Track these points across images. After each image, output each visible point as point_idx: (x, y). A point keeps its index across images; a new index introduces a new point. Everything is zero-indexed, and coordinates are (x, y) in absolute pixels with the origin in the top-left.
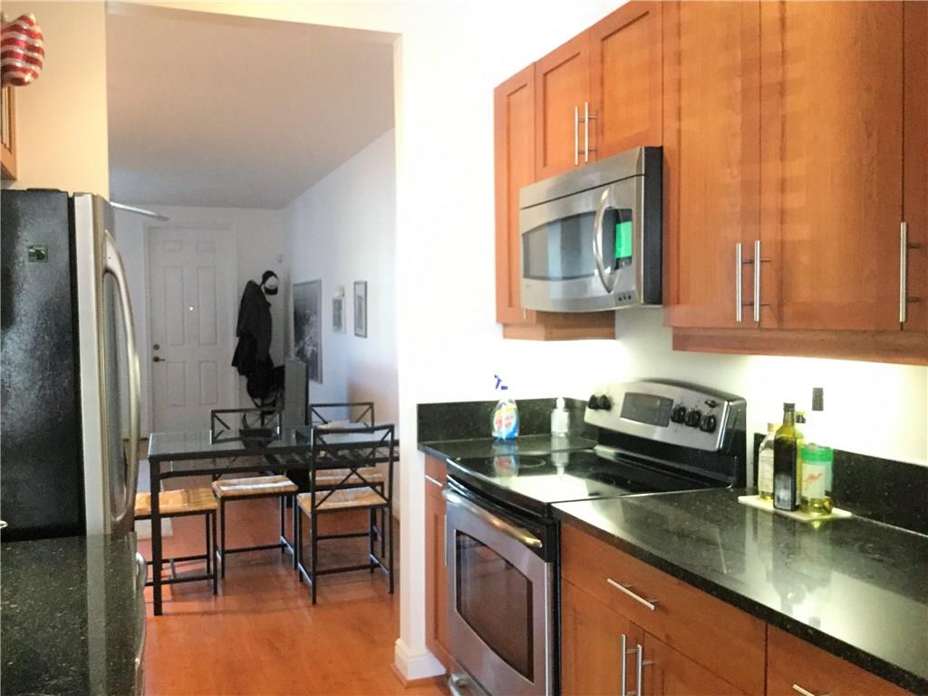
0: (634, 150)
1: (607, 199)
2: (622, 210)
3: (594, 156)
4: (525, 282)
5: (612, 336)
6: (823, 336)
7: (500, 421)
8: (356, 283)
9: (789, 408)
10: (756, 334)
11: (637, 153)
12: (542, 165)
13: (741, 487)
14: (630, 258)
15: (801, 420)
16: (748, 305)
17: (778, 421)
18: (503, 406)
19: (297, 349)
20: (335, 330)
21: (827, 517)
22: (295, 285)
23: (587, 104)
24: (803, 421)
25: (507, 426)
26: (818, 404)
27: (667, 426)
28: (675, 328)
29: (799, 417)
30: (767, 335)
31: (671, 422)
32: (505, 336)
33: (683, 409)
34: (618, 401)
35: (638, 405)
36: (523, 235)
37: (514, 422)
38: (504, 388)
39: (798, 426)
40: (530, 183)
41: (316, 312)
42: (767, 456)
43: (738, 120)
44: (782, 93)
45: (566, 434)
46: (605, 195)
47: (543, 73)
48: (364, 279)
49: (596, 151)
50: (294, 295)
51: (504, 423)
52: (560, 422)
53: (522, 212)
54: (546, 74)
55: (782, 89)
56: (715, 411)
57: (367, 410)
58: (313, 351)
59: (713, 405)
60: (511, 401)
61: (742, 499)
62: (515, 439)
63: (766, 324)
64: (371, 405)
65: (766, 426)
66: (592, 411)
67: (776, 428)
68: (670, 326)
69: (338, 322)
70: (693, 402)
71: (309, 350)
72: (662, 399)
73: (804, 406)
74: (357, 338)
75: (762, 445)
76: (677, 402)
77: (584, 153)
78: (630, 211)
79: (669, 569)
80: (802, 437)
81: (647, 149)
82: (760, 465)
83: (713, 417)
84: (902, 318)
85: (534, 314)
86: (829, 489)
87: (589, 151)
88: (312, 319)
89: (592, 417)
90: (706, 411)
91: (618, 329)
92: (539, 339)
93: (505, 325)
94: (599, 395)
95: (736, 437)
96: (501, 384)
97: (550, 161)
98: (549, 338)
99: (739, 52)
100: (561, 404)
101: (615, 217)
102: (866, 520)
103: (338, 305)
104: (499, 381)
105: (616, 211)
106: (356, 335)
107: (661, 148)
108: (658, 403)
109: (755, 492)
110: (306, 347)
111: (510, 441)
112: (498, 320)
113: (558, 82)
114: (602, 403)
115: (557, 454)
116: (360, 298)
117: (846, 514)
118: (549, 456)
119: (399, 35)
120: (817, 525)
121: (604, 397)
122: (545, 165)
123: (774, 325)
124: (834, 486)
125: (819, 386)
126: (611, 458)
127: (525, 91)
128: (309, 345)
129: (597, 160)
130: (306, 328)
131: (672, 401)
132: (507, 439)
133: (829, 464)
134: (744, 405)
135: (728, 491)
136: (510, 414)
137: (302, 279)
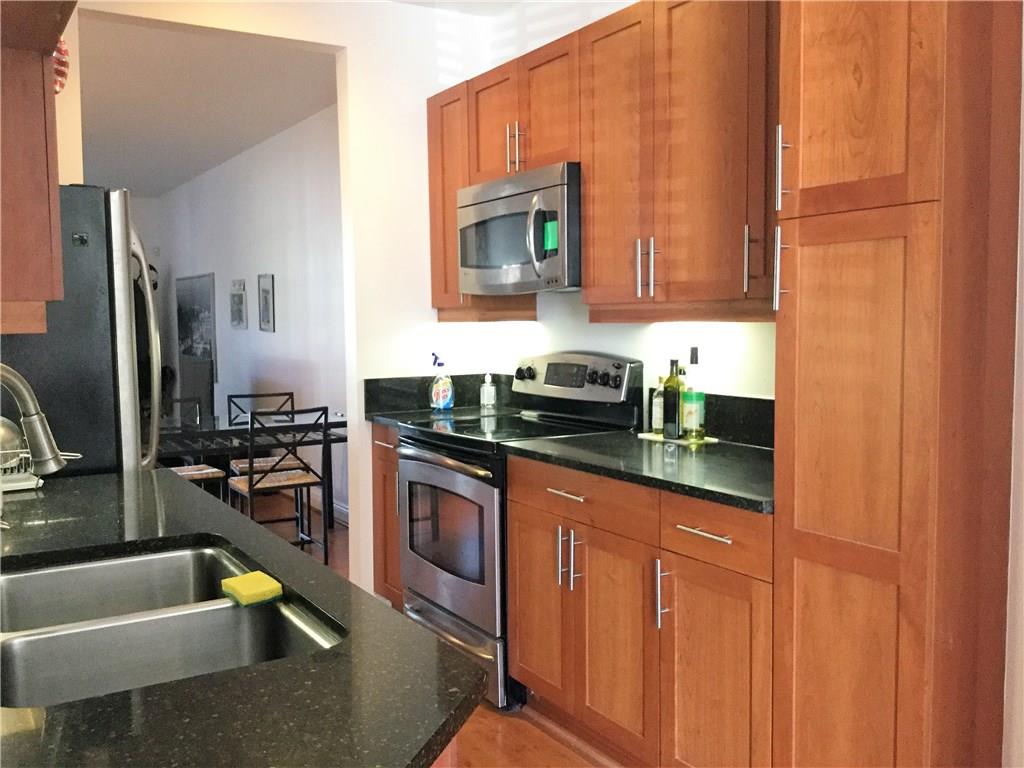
0: (557, 165)
1: (536, 202)
2: (549, 212)
3: (522, 166)
4: (462, 270)
5: (534, 318)
6: (696, 306)
7: (438, 394)
8: (259, 277)
9: (674, 363)
10: (651, 307)
11: (560, 167)
12: (475, 170)
13: (640, 429)
14: (556, 250)
15: (682, 372)
16: (646, 285)
17: (666, 375)
18: (441, 382)
19: (183, 348)
20: (233, 326)
21: (701, 442)
22: (178, 280)
23: (517, 123)
24: (684, 373)
25: (445, 397)
26: (694, 359)
27: (582, 387)
28: (591, 305)
29: (681, 371)
30: (658, 307)
31: (586, 384)
32: (440, 320)
33: (595, 373)
34: (542, 372)
35: (558, 372)
36: (461, 230)
37: (450, 394)
38: (440, 365)
39: (681, 377)
40: (464, 187)
41: (209, 307)
42: (658, 403)
43: (637, 147)
44: (669, 129)
45: (493, 405)
46: (535, 199)
47: (475, 90)
48: (270, 272)
49: (525, 162)
50: (178, 290)
51: (441, 395)
52: (488, 394)
53: (459, 210)
54: (477, 93)
55: (668, 125)
56: (620, 372)
57: (288, 400)
58: (205, 349)
59: (619, 367)
60: (447, 377)
61: (641, 436)
62: (451, 409)
63: (658, 299)
64: (291, 395)
65: (658, 380)
66: (519, 381)
67: (665, 380)
68: (587, 304)
69: (238, 315)
70: (602, 367)
71: (199, 348)
72: (579, 366)
73: (684, 362)
74: (262, 332)
75: (655, 394)
76: (590, 367)
77: (515, 163)
78: (556, 212)
79: (594, 469)
80: (683, 384)
81: (569, 164)
82: (654, 408)
83: (619, 376)
84: (745, 290)
85: (469, 297)
86: (703, 422)
87: (519, 162)
88: (204, 315)
89: (518, 386)
90: (613, 372)
91: (539, 312)
92: (473, 320)
93: (440, 310)
94: (525, 367)
95: (636, 392)
96: (438, 361)
97: (483, 169)
98: (481, 320)
99: (638, 94)
100: (488, 379)
101: (543, 217)
102: (728, 442)
103: (238, 301)
104: (436, 358)
105: (544, 212)
106: (261, 329)
107: (579, 164)
108: (575, 369)
109: (650, 430)
110: (195, 345)
111: (446, 410)
112: (433, 306)
113: (490, 101)
114: (526, 374)
115: (486, 419)
116: (266, 292)
117: (715, 440)
118: (478, 420)
119: (342, 48)
120: (694, 448)
121: (529, 369)
122: (478, 170)
123: (664, 299)
124: (706, 419)
125: (694, 346)
126: (535, 420)
127: (457, 104)
128: (199, 343)
129: (525, 170)
130: (195, 325)
131: (586, 367)
132: (444, 409)
133: (702, 403)
134: (642, 366)
135: (630, 433)
136: (446, 387)
137: (188, 273)
